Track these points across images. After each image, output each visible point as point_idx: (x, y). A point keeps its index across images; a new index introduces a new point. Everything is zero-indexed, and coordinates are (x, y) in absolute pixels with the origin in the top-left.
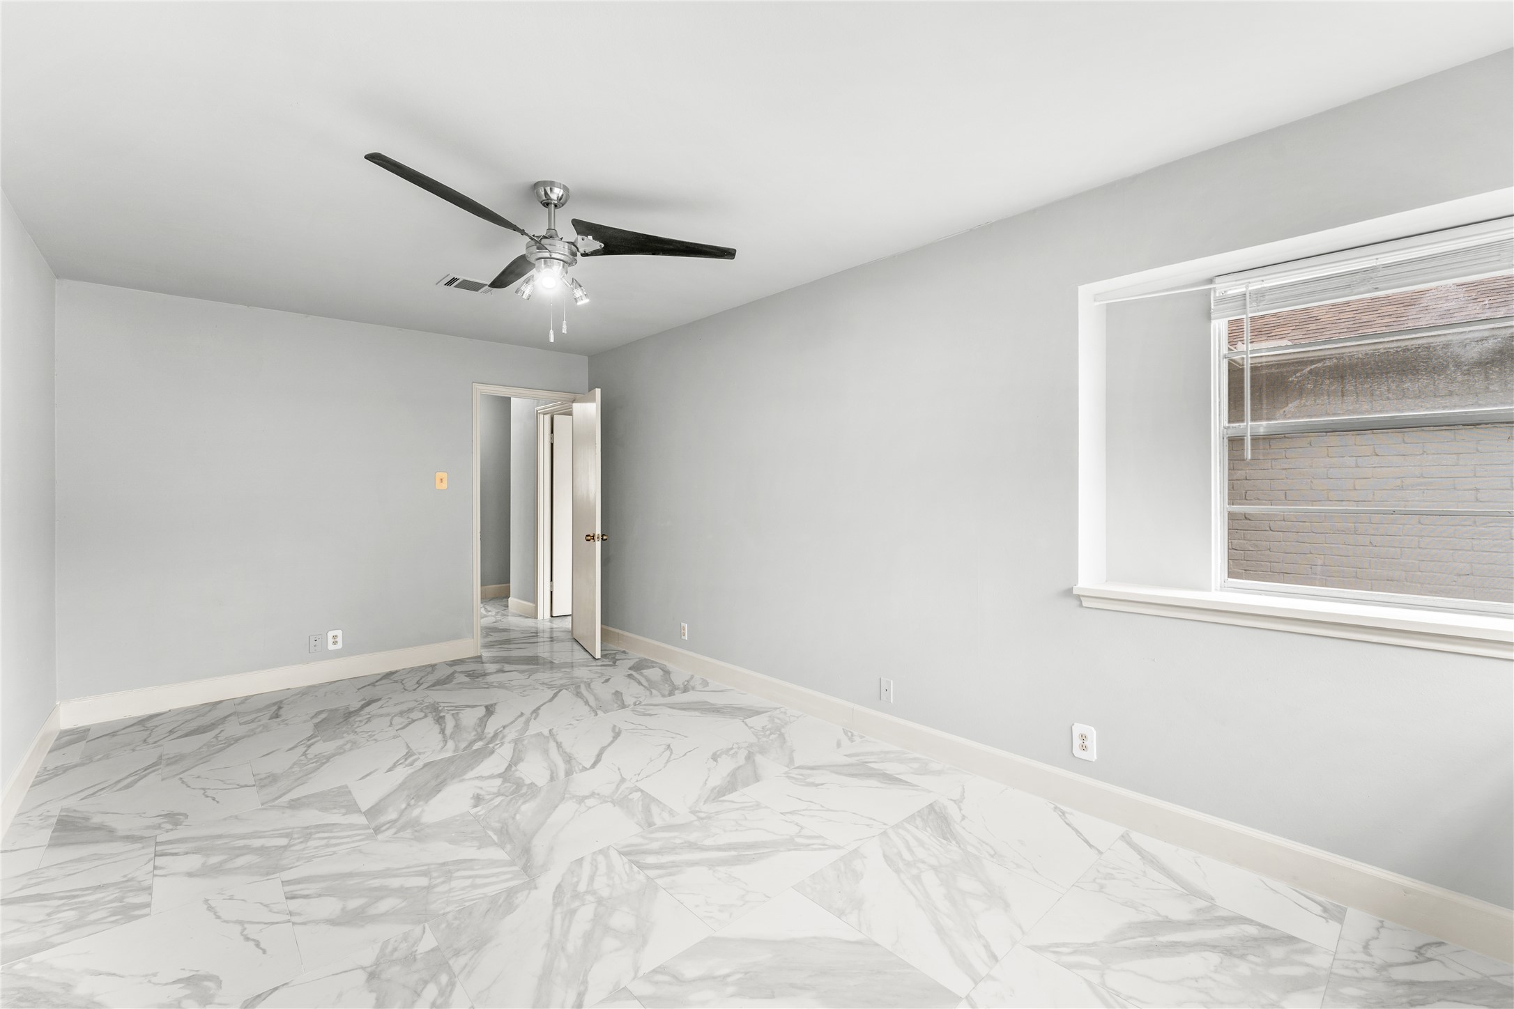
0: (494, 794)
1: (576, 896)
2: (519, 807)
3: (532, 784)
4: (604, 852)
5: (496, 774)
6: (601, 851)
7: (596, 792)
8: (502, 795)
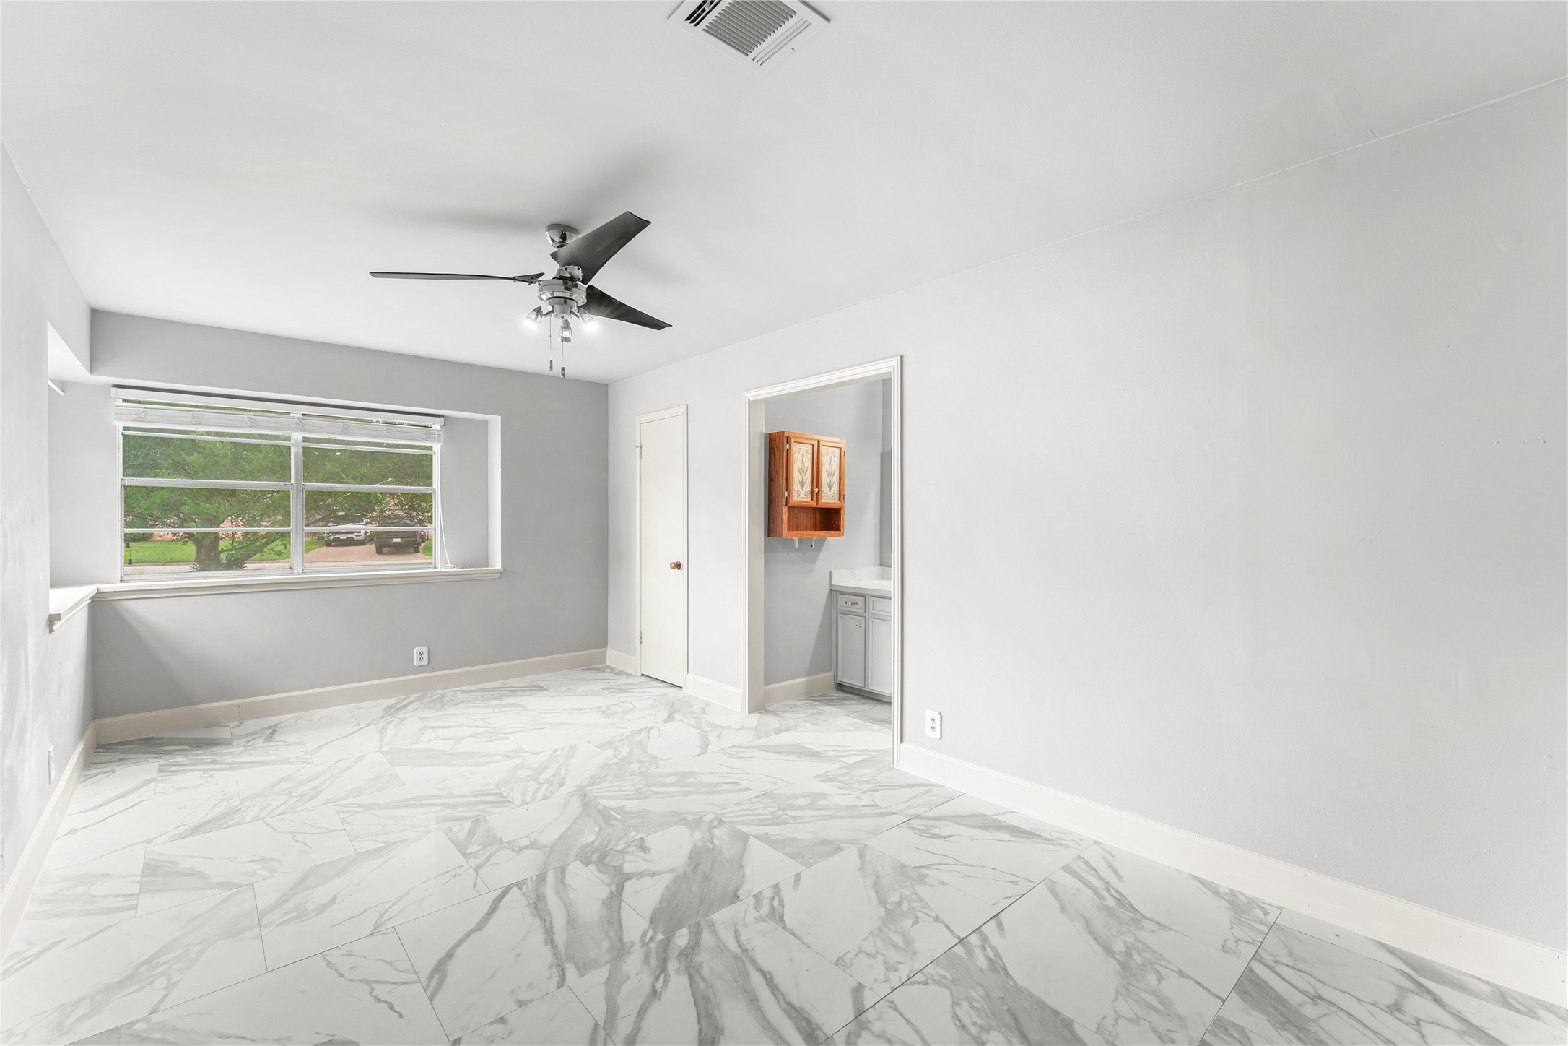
0: (628, 853)
1: (551, 783)
2: (597, 838)
3: (586, 865)
4: (525, 803)
5: (634, 880)
6: (527, 803)
7: (515, 853)
8: (617, 851)
